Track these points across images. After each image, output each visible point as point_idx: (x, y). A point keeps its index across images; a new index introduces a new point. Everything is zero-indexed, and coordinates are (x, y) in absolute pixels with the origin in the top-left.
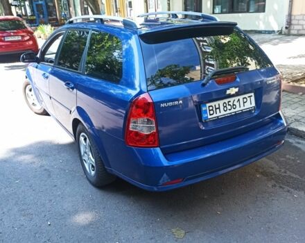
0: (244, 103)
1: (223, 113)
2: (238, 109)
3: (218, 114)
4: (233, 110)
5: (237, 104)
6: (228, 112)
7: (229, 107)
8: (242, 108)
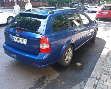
0: (23, 41)
1: (16, 41)
2: (20, 42)
3: (15, 40)
4: (19, 42)
5: (21, 40)
6: (18, 41)
7: (18, 40)
8: (22, 42)
